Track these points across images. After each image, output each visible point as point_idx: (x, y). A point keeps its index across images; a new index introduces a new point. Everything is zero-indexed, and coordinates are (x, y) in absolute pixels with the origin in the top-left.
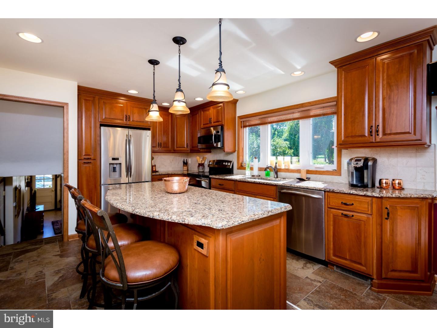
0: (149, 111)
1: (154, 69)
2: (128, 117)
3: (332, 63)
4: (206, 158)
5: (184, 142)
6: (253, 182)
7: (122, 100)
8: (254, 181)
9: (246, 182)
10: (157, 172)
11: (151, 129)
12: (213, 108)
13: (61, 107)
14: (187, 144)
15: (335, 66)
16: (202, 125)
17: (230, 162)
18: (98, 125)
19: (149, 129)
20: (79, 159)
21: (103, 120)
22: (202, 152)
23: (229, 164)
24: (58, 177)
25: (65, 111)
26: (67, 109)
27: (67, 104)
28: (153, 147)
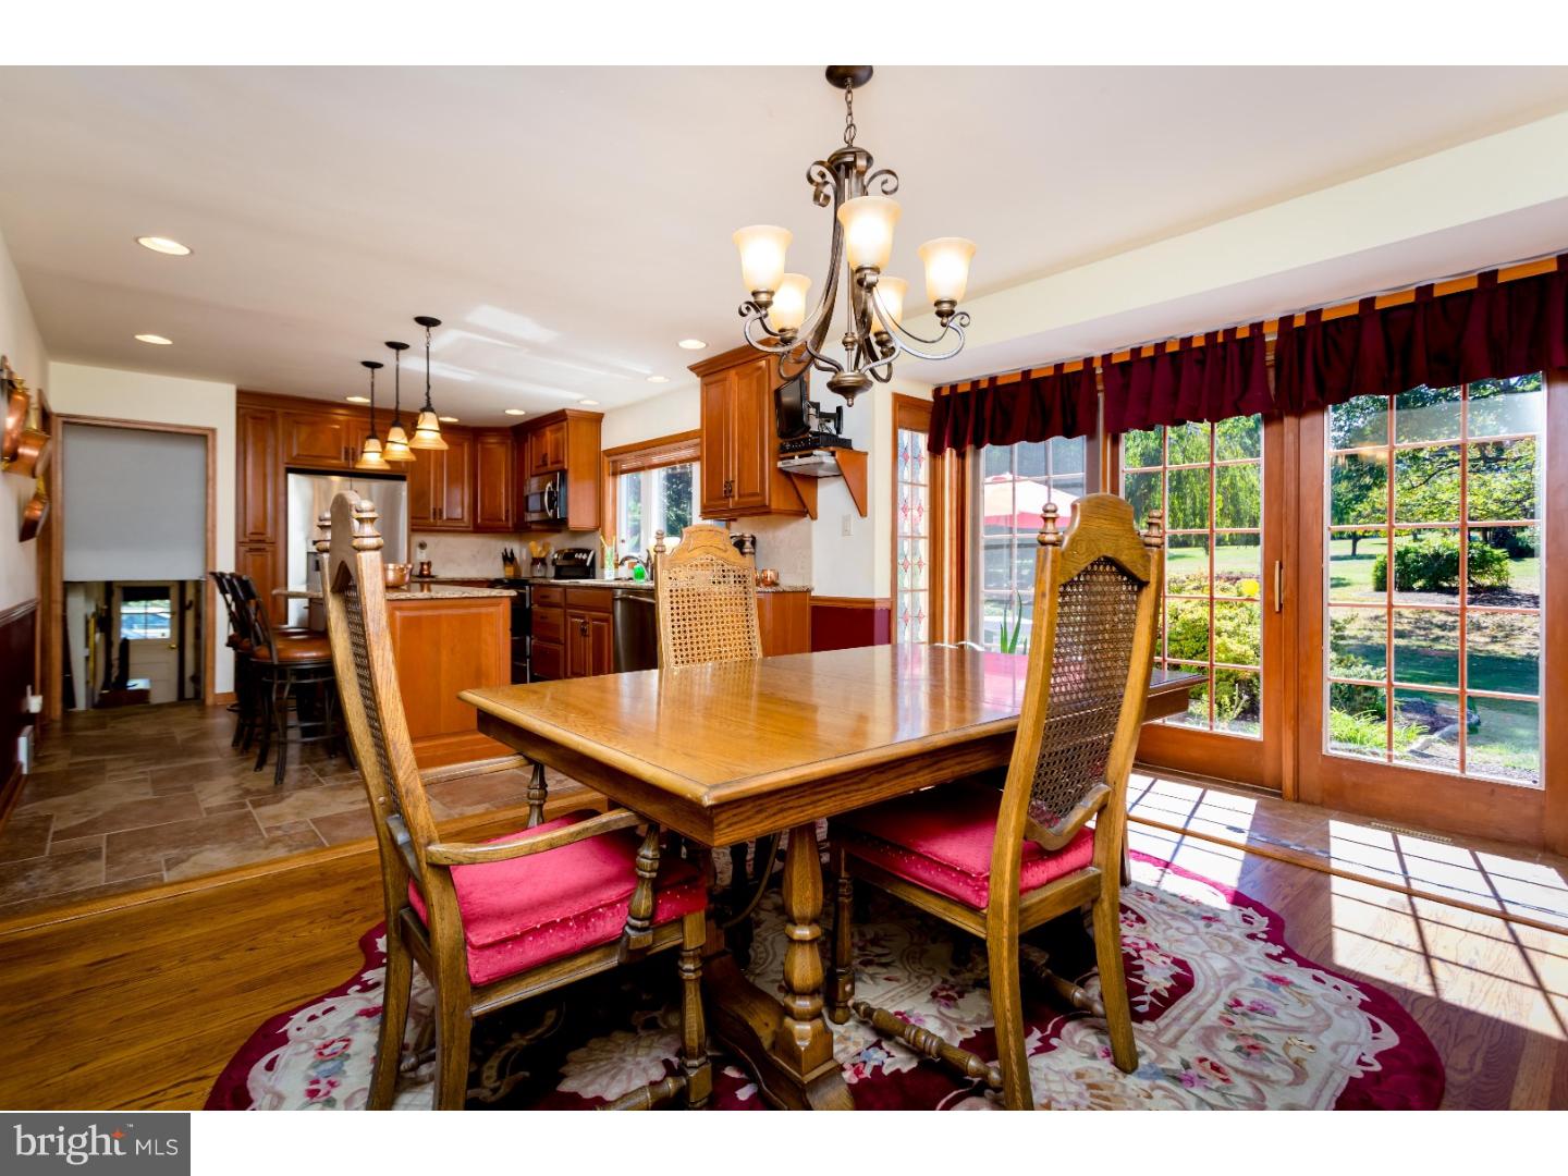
0: (363, 452)
1: (373, 377)
2: (351, 451)
3: (693, 368)
4: (549, 544)
5: (500, 506)
7: (341, 415)
10: (433, 577)
11: (408, 478)
12: (551, 431)
13: (202, 438)
14: (507, 511)
15: (698, 375)
16: (534, 468)
17: (587, 552)
18: (282, 471)
19: (402, 478)
20: (239, 544)
21: (294, 458)
22: (537, 531)
23: (584, 557)
24: (188, 608)
25: (210, 444)
26: (214, 440)
27: (213, 431)
28: (413, 518)
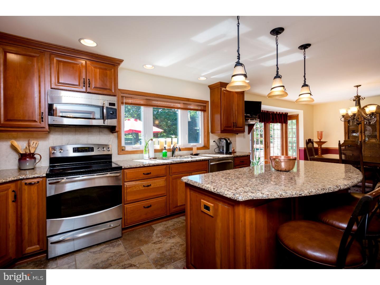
6: (190, 161)
8: (192, 160)
9: (183, 163)
